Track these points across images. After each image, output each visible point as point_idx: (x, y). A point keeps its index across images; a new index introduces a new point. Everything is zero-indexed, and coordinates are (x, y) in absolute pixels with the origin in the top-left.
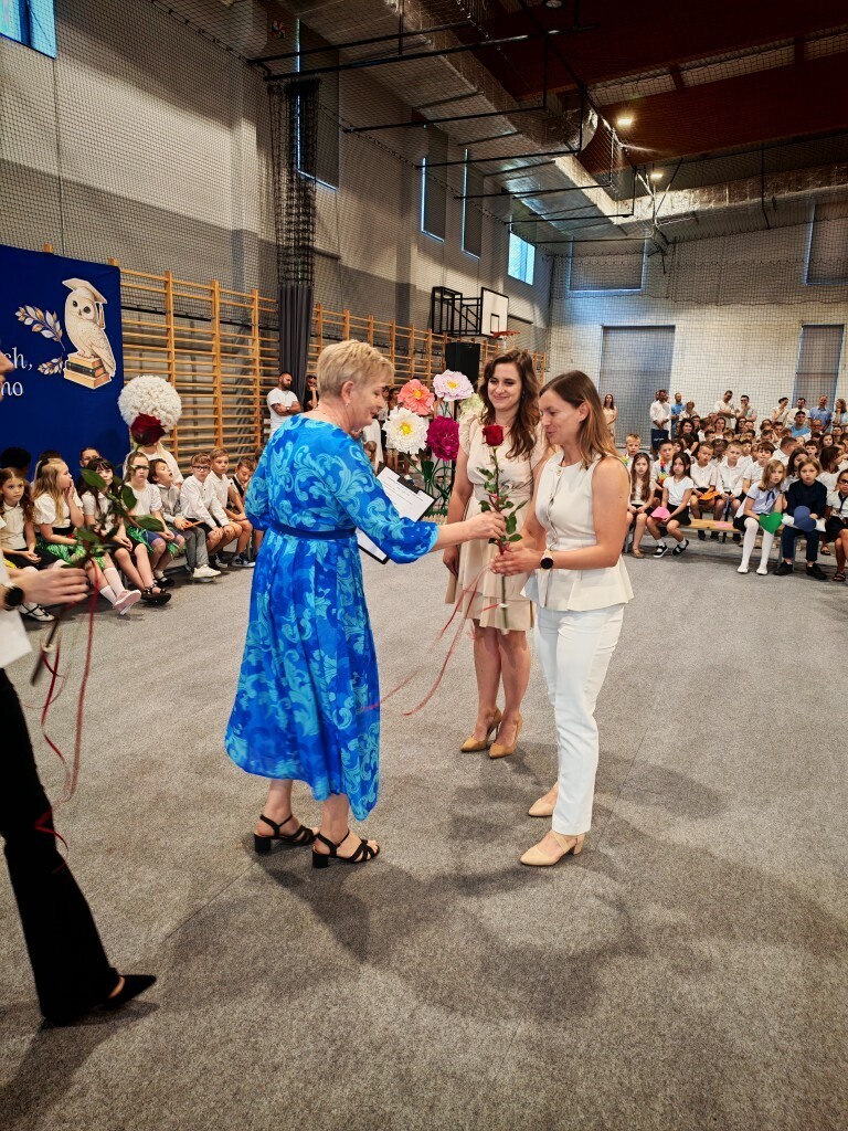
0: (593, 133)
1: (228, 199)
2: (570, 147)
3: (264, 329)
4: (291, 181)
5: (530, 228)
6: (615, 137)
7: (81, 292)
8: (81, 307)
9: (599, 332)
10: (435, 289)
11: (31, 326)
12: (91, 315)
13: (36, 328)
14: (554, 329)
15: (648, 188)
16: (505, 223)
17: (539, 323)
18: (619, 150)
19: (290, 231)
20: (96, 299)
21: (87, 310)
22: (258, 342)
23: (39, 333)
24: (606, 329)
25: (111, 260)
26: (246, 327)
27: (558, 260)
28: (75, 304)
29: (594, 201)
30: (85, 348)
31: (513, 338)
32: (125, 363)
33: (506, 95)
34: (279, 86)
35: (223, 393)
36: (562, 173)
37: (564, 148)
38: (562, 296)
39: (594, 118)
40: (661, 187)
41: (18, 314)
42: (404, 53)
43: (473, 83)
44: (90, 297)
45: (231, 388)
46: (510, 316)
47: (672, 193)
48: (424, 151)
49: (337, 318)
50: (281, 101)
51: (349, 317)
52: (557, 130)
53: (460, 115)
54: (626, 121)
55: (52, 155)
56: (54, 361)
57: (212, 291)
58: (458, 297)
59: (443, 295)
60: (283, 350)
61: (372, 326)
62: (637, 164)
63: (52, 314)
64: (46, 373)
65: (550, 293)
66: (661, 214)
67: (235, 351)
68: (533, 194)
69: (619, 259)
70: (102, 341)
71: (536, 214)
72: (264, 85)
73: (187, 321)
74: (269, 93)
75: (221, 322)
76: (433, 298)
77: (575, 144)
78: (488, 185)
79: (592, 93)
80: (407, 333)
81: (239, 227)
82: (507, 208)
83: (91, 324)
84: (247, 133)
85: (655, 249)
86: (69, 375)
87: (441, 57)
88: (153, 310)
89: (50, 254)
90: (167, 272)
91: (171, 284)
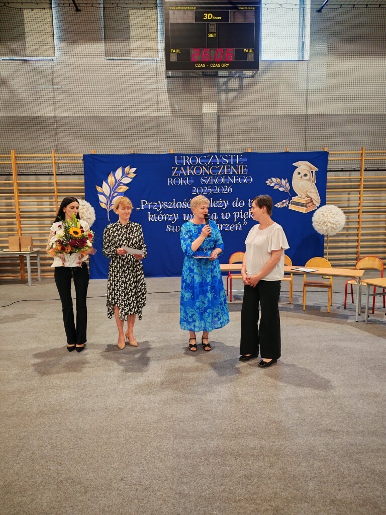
7: (303, 167)
8: (302, 174)
11: (273, 187)
12: (307, 177)
13: (276, 187)
20: (311, 169)
21: (306, 175)
30: (302, 194)
41: (267, 182)
44: (308, 169)
55: (303, 106)
56: (284, 201)
63: (285, 180)
64: (279, 207)
70: (313, 189)
83: (307, 182)
86: (291, 207)
88: (353, 169)
89: (288, 152)
90: (362, 148)
91: (364, 155)
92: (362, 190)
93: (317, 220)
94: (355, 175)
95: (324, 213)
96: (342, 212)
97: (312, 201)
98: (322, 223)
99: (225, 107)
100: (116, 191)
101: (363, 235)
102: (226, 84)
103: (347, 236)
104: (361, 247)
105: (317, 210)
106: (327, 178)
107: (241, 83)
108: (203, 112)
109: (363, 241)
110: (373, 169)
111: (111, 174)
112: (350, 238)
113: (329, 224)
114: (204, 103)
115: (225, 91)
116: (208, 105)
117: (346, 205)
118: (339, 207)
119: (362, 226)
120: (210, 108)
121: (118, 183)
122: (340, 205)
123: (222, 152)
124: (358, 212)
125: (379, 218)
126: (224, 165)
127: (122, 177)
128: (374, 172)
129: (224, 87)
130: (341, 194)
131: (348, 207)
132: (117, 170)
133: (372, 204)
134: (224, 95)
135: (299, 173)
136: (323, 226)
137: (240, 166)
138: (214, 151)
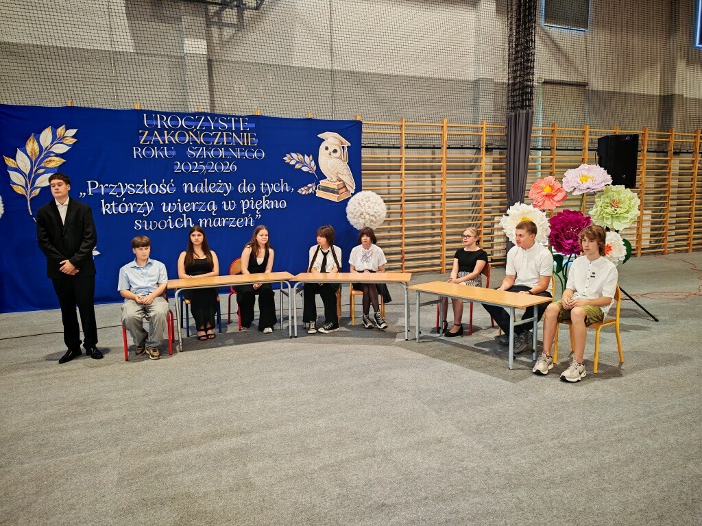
7: (331, 140)
8: (331, 150)
11: (294, 166)
12: (338, 154)
13: (298, 166)
20: (342, 143)
21: (335, 151)
22: (484, 160)
23: (300, 169)
26: (478, 150)
30: (332, 176)
41: (285, 158)
44: (337, 142)
49: (575, 133)
55: (327, 57)
56: (309, 185)
57: (442, 127)
63: (309, 156)
64: (304, 193)
70: (346, 171)
81: (478, 77)
83: (338, 160)
86: (320, 194)
88: (392, 146)
89: (310, 119)
90: (402, 119)
91: (404, 127)
92: (404, 172)
93: (353, 211)
94: (394, 154)
95: (361, 202)
96: (382, 200)
97: (345, 187)
98: (358, 214)
99: (218, 48)
100: (42, 165)
101: (407, 229)
102: (218, 14)
103: (389, 232)
104: (406, 245)
105: (352, 198)
106: (362, 155)
107: (240, 16)
108: (185, 51)
109: (407, 237)
110: (415, 146)
111: (32, 138)
112: (392, 234)
113: (367, 216)
114: (186, 39)
115: (218, 24)
116: (193, 43)
117: (386, 191)
118: (377, 194)
119: (406, 218)
120: (196, 46)
121: (45, 153)
122: (378, 191)
123: (217, 112)
124: (400, 201)
125: (424, 208)
126: (222, 132)
127: (51, 143)
128: (416, 150)
129: (216, 19)
130: (379, 178)
131: (389, 194)
132: (43, 132)
133: (415, 191)
134: (216, 30)
135: (327, 148)
136: (359, 218)
137: (245, 134)
138: (206, 111)
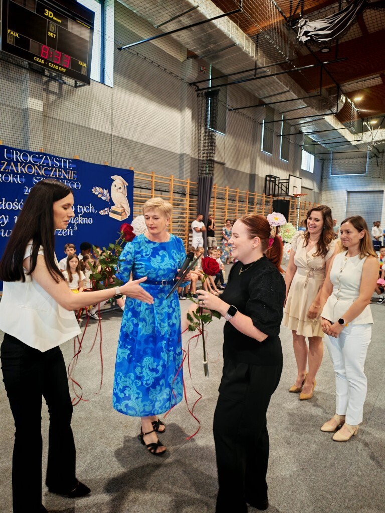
0: (343, 105)
1: (179, 141)
2: (332, 111)
3: (191, 195)
4: (206, 132)
5: (312, 147)
6: (353, 106)
7: (118, 181)
8: (118, 187)
9: (346, 194)
10: (267, 176)
11: (97, 195)
12: (121, 190)
13: (99, 196)
14: (323, 193)
15: (369, 128)
16: (301, 146)
17: (316, 190)
18: (355, 111)
19: (204, 153)
20: (124, 184)
21: (120, 188)
22: (188, 201)
23: (100, 198)
24: (349, 192)
25: (130, 168)
26: (184, 194)
27: (325, 161)
28: (115, 186)
29: (343, 135)
30: (118, 204)
31: (304, 197)
32: (134, 210)
33: (302, 91)
34: (202, 93)
35: (173, 222)
36: (328, 123)
37: (329, 112)
38: (327, 178)
39: (343, 98)
40: (375, 127)
41: (92, 190)
42: (257, 76)
43: (287, 87)
44: (121, 183)
45: (176, 220)
46: (302, 187)
47: (382, 130)
48: (264, 116)
49: (222, 190)
50: (203, 99)
51: (228, 189)
52: (325, 104)
53: (281, 101)
54: (359, 99)
55: (109, 126)
56: (106, 209)
57: (170, 180)
58: (278, 179)
59: (270, 179)
60: (199, 204)
61: (238, 193)
62: (363, 117)
63: (106, 190)
64: (102, 214)
65: (321, 176)
66: (375, 139)
67: (178, 205)
68: (314, 133)
69: (354, 160)
70: (125, 201)
71: (315, 142)
72: (196, 93)
73: (159, 192)
74: (198, 96)
75: (174, 192)
76: (266, 180)
77: (334, 110)
78: (292, 130)
79: (343, 87)
80: (253, 195)
81: (183, 153)
82: (301, 139)
83: (121, 194)
84: (188, 113)
85: (373, 155)
86: (112, 215)
87: (273, 77)
88: (146, 188)
91: (154, 177)
108: (28, 107)
114: (29, 98)
115: (46, 90)
120: (35, 104)
126: (56, 168)
137: (70, 171)
